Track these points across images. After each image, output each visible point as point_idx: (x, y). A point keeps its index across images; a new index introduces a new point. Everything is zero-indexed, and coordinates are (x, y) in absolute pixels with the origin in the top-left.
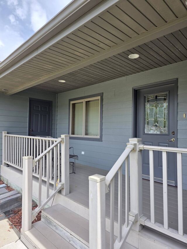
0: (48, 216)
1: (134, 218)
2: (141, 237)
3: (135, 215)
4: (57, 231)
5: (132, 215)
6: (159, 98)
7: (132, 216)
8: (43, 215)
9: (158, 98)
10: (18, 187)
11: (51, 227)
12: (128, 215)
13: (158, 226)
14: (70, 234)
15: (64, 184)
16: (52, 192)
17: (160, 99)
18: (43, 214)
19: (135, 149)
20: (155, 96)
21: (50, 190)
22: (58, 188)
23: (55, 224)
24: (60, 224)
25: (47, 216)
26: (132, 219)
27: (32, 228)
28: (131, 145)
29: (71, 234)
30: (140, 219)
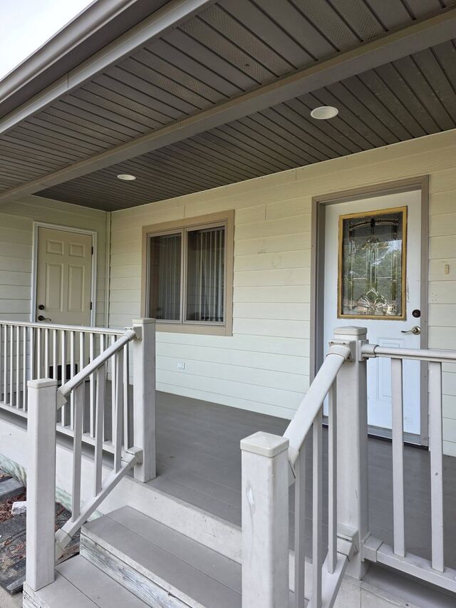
0: (100, 541)
1: (350, 544)
2: (368, 596)
3: (353, 537)
4: (128, 584)
5: (343, 536)
6: (380, 224)
7: (344, 539)
8: (86, 541)
9: (377, 224)
10: (8, 460)
11: (110, 572)
12: (335, 537)
13: (415, 563)
14: (166, 594)
15: (141, 452)
16: (109, 475)
17: (383, 228)
18: (86, 536)
19: (352, 358)
20: (370, 220)
21: (104, 470)
22: (125, 464)
23: (121, 565)
24: (135, 564)
25: (96, 544)
26: (344, 547)
27: (55, 579)
28: (343, 347)
29: (170, 594)
30: (364, 546)
